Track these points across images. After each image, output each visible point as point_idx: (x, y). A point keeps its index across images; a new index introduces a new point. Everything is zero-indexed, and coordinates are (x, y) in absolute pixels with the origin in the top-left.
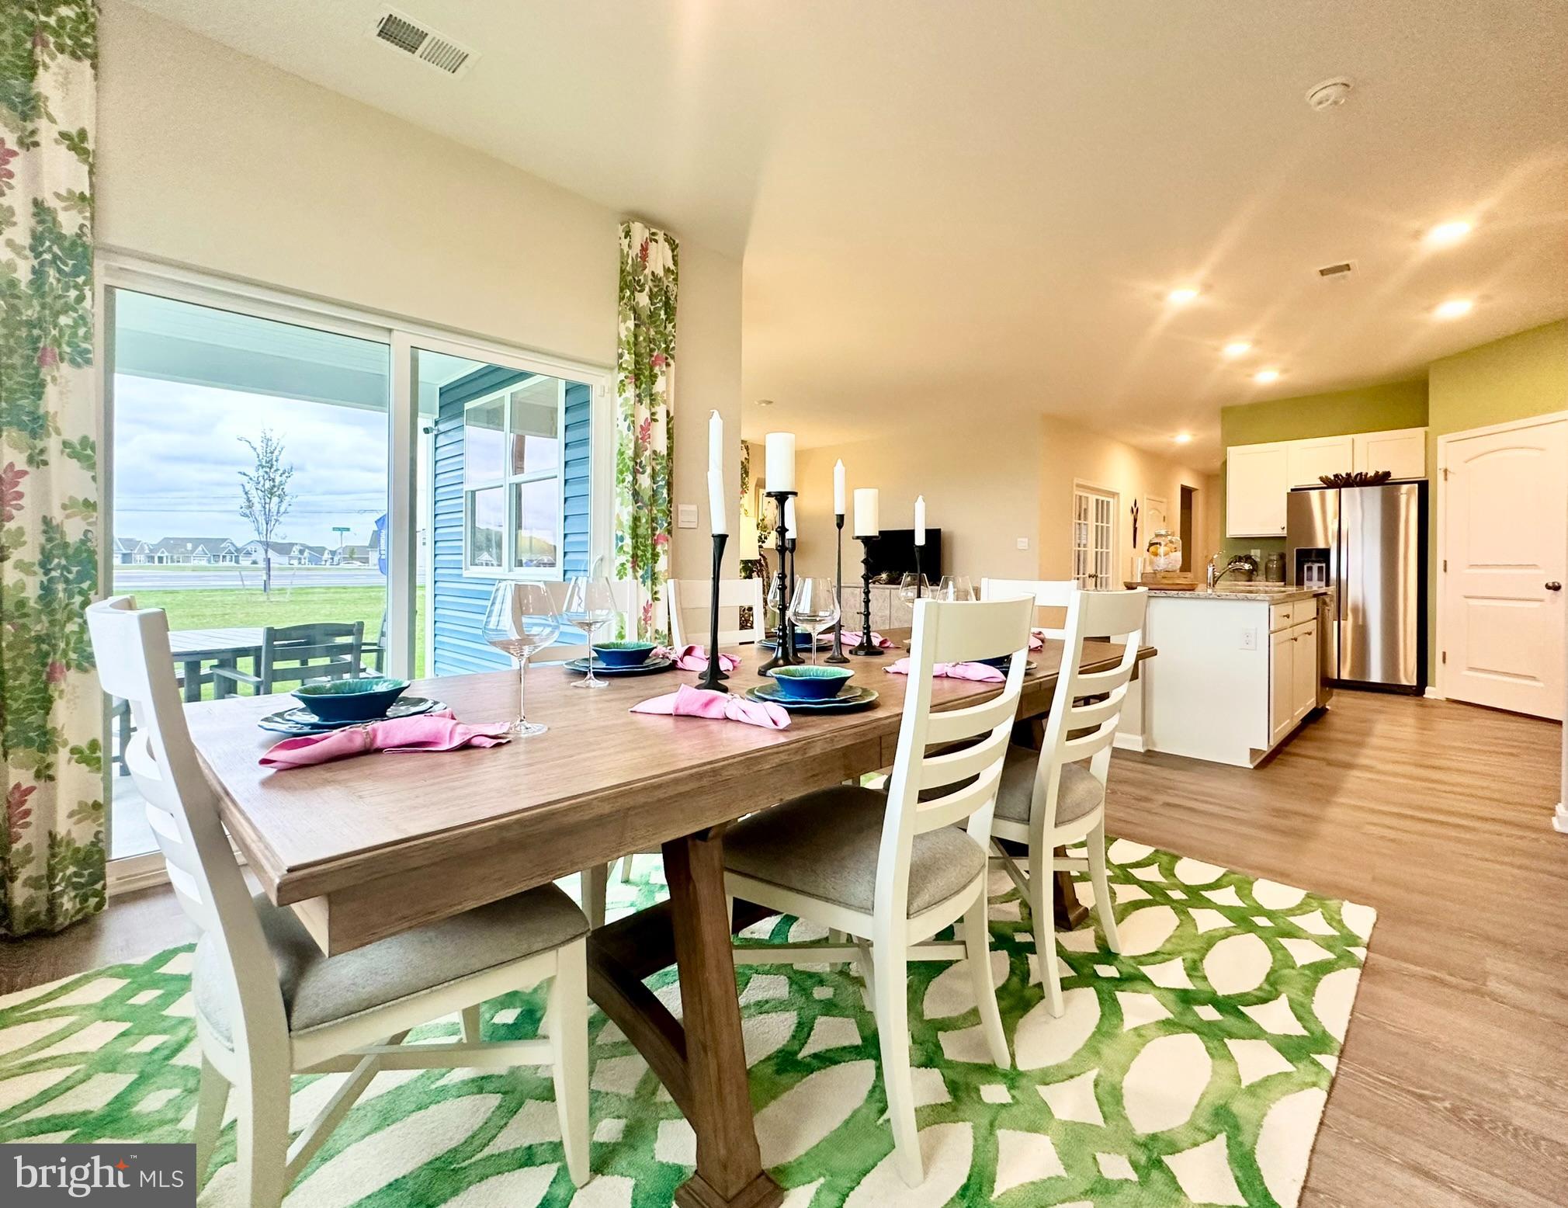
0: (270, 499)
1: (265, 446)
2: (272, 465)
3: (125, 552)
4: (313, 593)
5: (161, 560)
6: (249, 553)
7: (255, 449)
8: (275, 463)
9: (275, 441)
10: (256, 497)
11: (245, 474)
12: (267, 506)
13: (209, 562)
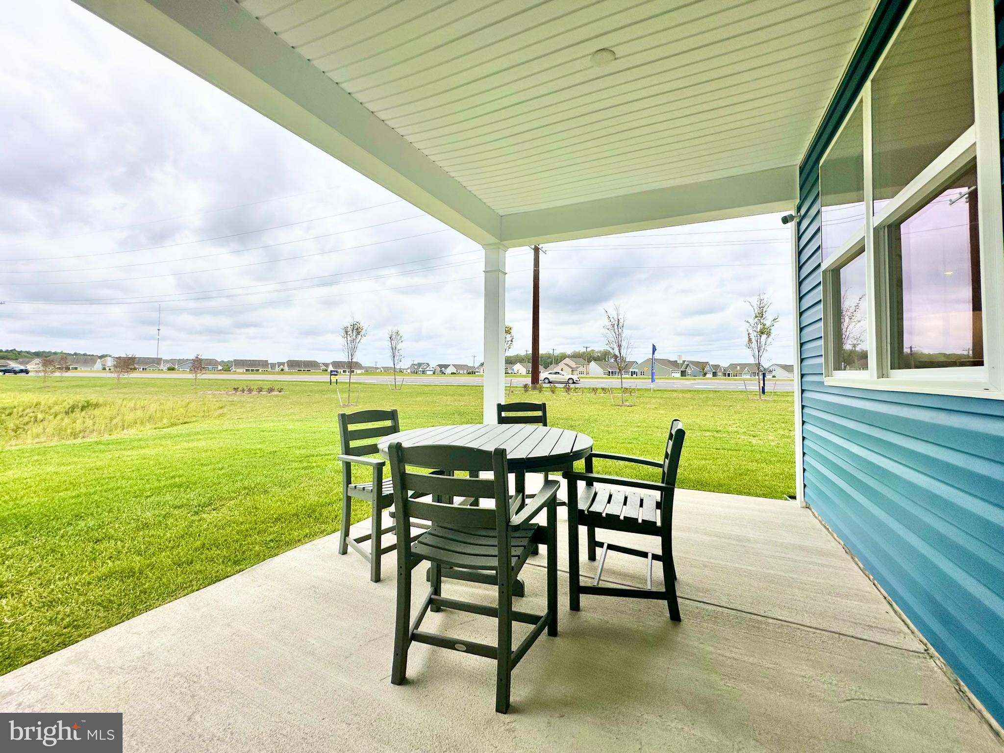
0: (761, 336)
1: (759, 304)
2: (762, 315)
3: (714, 371)
4: (788, 396)
5: (729, 376)
6: (771, 371)
7: (753, 306)
8: (764, 313)
9: (765, 301)
10: (753, 336)
11: (748, 322)
12: (759, 341)
13: (751, 376)
